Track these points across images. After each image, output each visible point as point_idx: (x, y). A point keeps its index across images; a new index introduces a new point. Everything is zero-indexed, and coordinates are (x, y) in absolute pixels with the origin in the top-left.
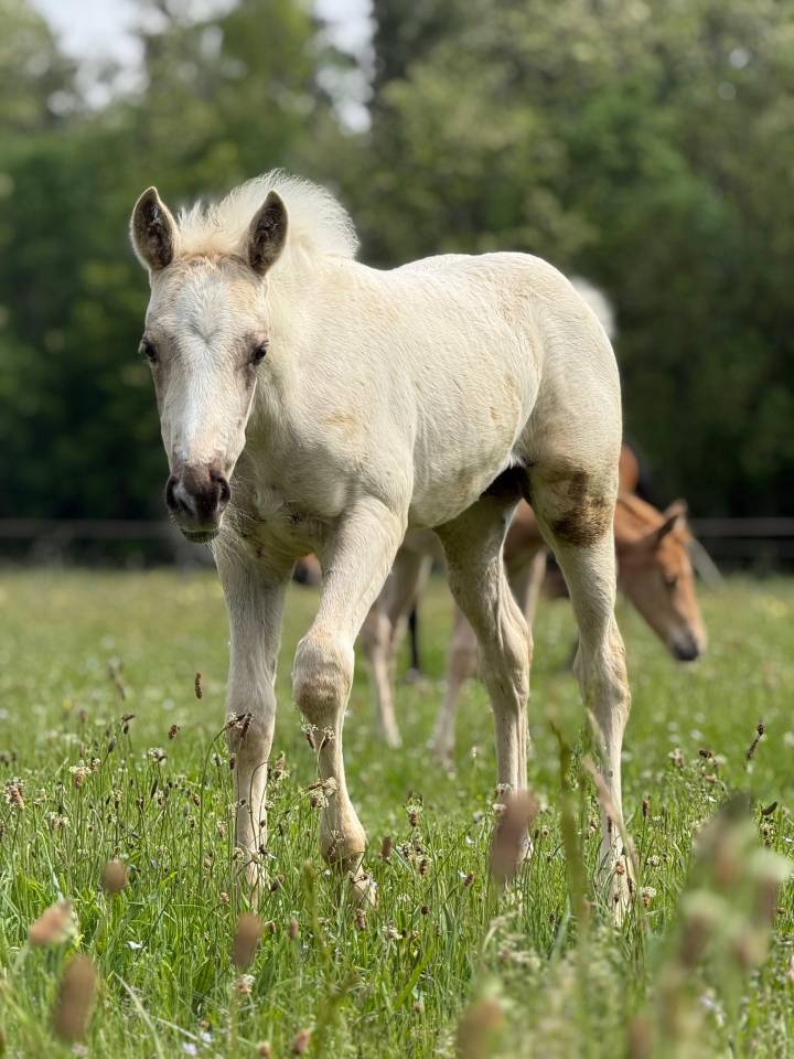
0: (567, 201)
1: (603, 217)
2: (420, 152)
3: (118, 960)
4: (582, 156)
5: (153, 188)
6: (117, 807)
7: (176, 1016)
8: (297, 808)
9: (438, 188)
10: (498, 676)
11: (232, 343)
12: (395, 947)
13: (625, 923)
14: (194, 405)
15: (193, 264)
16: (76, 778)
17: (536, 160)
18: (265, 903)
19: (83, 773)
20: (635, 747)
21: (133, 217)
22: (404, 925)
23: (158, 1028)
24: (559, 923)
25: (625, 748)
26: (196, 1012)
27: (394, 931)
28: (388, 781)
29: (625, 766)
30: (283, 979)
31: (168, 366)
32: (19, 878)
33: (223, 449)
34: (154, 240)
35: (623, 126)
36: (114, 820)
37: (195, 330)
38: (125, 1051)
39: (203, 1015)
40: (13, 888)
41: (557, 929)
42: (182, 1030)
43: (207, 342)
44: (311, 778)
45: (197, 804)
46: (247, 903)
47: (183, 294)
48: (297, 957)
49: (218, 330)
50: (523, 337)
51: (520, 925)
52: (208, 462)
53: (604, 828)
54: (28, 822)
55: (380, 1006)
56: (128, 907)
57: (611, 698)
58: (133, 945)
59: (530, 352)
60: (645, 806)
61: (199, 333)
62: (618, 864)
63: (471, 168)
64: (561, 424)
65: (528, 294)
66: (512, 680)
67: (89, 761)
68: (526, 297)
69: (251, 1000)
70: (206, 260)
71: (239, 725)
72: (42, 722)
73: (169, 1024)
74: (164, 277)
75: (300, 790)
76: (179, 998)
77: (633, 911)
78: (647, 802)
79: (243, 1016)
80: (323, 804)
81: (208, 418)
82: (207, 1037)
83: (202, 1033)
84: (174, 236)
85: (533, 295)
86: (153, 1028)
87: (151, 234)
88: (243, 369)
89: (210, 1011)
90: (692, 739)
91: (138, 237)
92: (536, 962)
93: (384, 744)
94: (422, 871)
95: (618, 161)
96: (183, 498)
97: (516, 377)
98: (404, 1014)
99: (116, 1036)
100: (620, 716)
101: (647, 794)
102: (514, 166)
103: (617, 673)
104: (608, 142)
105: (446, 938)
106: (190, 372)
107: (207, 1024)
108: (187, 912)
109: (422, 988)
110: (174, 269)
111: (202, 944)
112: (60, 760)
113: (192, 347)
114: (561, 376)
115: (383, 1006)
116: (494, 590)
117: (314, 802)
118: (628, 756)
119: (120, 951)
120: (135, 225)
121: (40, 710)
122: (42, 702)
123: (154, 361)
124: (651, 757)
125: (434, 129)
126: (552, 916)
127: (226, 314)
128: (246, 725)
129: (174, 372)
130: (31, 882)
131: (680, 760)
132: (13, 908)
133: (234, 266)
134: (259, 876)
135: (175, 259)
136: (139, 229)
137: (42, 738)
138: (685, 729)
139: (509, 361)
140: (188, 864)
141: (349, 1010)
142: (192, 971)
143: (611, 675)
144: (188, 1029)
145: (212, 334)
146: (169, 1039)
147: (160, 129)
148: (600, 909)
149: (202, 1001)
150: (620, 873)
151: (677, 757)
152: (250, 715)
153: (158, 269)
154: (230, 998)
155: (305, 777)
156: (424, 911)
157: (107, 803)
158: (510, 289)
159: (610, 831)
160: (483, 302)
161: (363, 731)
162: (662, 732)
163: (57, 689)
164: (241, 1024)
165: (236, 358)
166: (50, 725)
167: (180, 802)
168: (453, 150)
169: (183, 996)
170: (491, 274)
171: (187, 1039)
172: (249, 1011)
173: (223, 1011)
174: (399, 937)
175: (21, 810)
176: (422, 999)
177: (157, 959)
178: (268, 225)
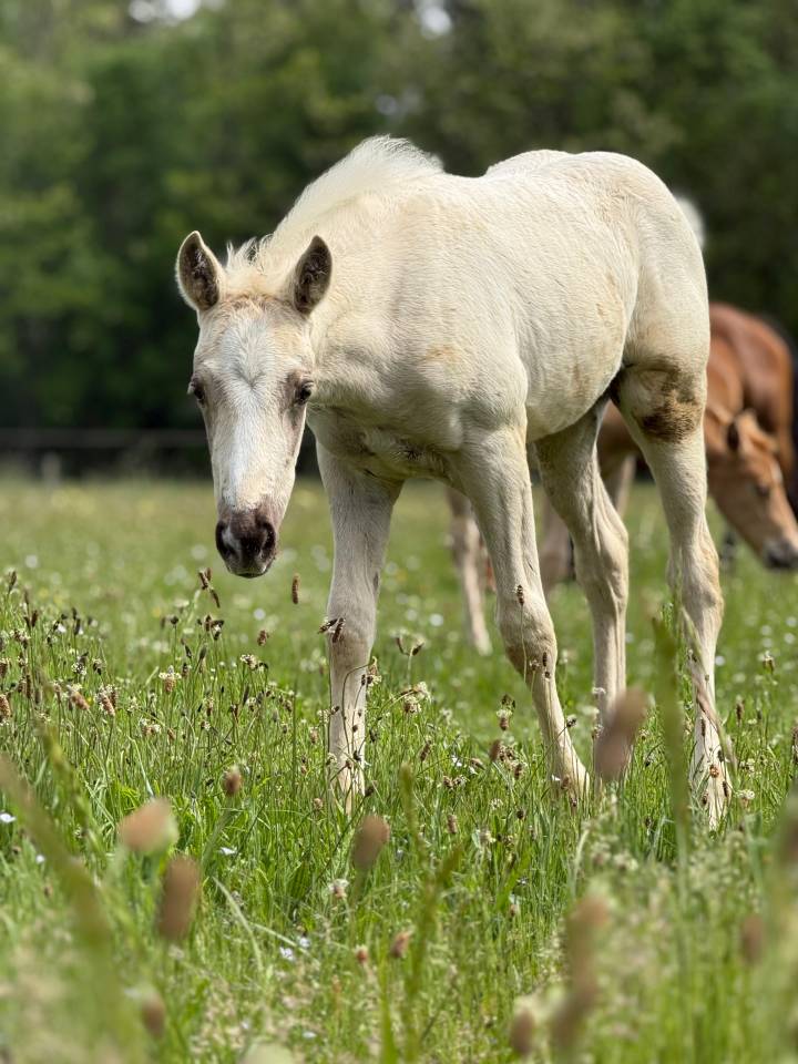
0: (652, 102)
1: (690, 118)
2: (504, 55)
3: (213, 865)
4: (667, 56)
5: (197, 232)
6: (209, 714)
7: (272, 922)
8: (388, 714)
9: (522, 91)
10: (596, 577)
11: (275, 386)
12: (489, 852)
13: (721, 826)
14: (240, 450)
15: (238, 306)
16: (167, 684)
17: (622, 61)
18: (359, 810)
19: (173, 678)
20: (727, 650)
21: (178, 261)
22: (498, 830)
23: (256, 932)
24: (654, 828)
25: (718, 653)
26: (291, 918)
27: (488, 834)
28: (479, 688)
29: (718, 670)
30: (378, 885)
31: (216, 410)
32: (113, 785)
33: (269, 492)
34: (200, 283)
35: (709, 25)
36: (207, 727)
37: (239, 373)
38: (222, 956)
39: (297, 921)
40: (107, 794)
41: (652, 833)
42: (280, 936)
43: (252, 385)
44: (401, 685)
45: (290, 711)
46: (342, 810)
47: (227, 338)
48: (392, 861)
49: (262, 374)
50: (621, 238)
51: (616, 829)
52: (254, 507)
53: (698, 732)
54: (120, 730)
55: (475, 910)
56: (222, 814)
57: (702, 601)
58: (227, 851)
59: (628, 252)
60: (739, 710)
61: (244, 378)
62: (712, 767)
63: (554, 69)
64: (660, 323)
65: (625, 195)
66: (609, 583)
67: (180, 668)
68: (623, 198)
69: (347, 905)
70: (249, 301)
71: (331, 630)
72: (132, 631)
73: (266, 929)
74: (210, 318)
75: (391, 696)
76: (274, 903)
77: (728, 815)
78: (741, 705)
79: (340, 921)
80: (415, 709)
81: (254, 463)
82: (304, 941)
83: (299, 938)
84: (218, 278)
85: (630, 195)
86: (251, 932)
87: (196, 277)
88: (288, 410)
89: (306, 916)
90: (785, 643)
91: (185, 280)
92: (633, 865)
93: (474, 650)
94: (517, 776)
95: (703, 61)
96: (231, 543)
97: (616, 277)
98: (500, 918)
99: (213, 941)
100: (712, 620)
101: (739, 698)
102: (599, 67)
103: (708, 576)
104: (693, 42)
105: (540, 842)
106: (236, 416)
107: (303, 929)
108: (281, 818)
109: (516, 892)
110: (220, 311)
111: (297, 849)
112: (150, 669)
113: (238, 391)
114: (658, 277)
115: (478, 910)
116: (589, 490)
117: (407, 708)
118: (720, 661)
119: (214, 858)
120: (181, 268)
121: (129, 619)
122: (130, 610)
123: (202, 402)
124: (744, 661)
125: (517, 31)
126: (647, 820)
127: (270, 357)
128: (338, 630)
129: (221, 416)
130: (124, 789)
131: (770, 662)
132: (107, 814)
133: (278, 307)
134: (354, 781)
135: (220, 300)
136: (185, 272)
137: (132, 646)
138: (778, 633)
139: (609, 260)
140: (280, 772)
141: (445, 914)
142: (287, 876)
143: (701, 577)
144: (284, 934)
145: (256, 378)
146: (266, 944)
147: (242, 35)
148: (696, 812)
149: (297, 907)
150: (715, 776)
151: (768, 658)
152: (342, 620)
153: (206, 309)
154: (325, 903)
155: (397, 684)
156: (520, 815)
157: (199, 710)
158: (607, 190)
159: (704, 734)
160: (582, 203)
161: (454, 637)
162: (755, 636)
163: (146, 597)
164: (339, 928)
165: (281, 401)
166: (140, 634)
167: (272, 709)
168: (537, 52)
169: (278, 901)
170: (589, 175)
171: (283, 944)
172: (344, 916)
173: (318, 916)
174: (493, 840)
175: (112, 716)
176: (518, 903)
177: (252, 865)
178: (313, 269)
